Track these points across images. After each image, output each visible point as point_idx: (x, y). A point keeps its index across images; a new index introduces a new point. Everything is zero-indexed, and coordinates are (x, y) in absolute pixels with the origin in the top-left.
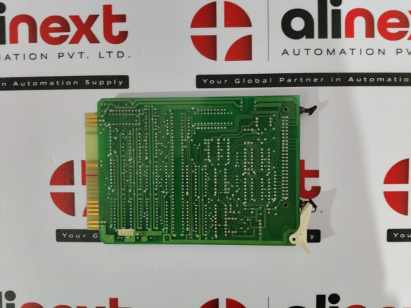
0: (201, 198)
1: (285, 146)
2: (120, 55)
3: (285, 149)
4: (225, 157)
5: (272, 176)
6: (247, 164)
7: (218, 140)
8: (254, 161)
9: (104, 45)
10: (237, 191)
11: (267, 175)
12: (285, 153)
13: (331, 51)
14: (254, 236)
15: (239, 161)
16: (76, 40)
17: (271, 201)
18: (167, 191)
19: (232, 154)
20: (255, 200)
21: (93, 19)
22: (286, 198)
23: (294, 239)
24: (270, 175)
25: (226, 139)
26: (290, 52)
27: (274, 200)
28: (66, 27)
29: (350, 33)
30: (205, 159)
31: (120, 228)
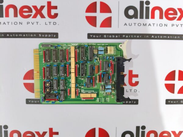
2: (55, 23)
9: (47, 19)
13: (145, 24)
16: (35, 16)
21: (42, 7)
26: (128, 24)
28: (30, 11)
29: (153, 17)
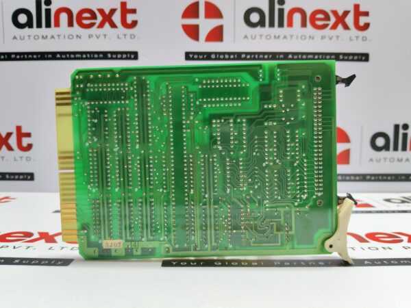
0: (210, 198)
1: (318, 126)
3: (318, 131)
4: (241, 143)
5: (301, 166)
6: (268, 152)
7: (231, 121)
8: (278, 147)
10: (256, 187)
11: (295, 165)
12: (318, 135)
14: (280, 244)
15: (258, 148)
17: (301, 198)
18: (166, 189)
19: (250, 139)
20: (279, 198)
22: (320, 194)
23: (331, 246)
24: (298, 164)
25: (241, 120)
27: (304, 197)
30: (215, 147)
31: (105, 239)
